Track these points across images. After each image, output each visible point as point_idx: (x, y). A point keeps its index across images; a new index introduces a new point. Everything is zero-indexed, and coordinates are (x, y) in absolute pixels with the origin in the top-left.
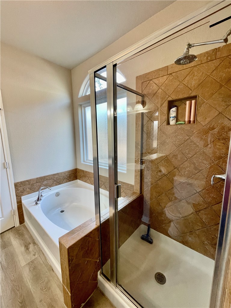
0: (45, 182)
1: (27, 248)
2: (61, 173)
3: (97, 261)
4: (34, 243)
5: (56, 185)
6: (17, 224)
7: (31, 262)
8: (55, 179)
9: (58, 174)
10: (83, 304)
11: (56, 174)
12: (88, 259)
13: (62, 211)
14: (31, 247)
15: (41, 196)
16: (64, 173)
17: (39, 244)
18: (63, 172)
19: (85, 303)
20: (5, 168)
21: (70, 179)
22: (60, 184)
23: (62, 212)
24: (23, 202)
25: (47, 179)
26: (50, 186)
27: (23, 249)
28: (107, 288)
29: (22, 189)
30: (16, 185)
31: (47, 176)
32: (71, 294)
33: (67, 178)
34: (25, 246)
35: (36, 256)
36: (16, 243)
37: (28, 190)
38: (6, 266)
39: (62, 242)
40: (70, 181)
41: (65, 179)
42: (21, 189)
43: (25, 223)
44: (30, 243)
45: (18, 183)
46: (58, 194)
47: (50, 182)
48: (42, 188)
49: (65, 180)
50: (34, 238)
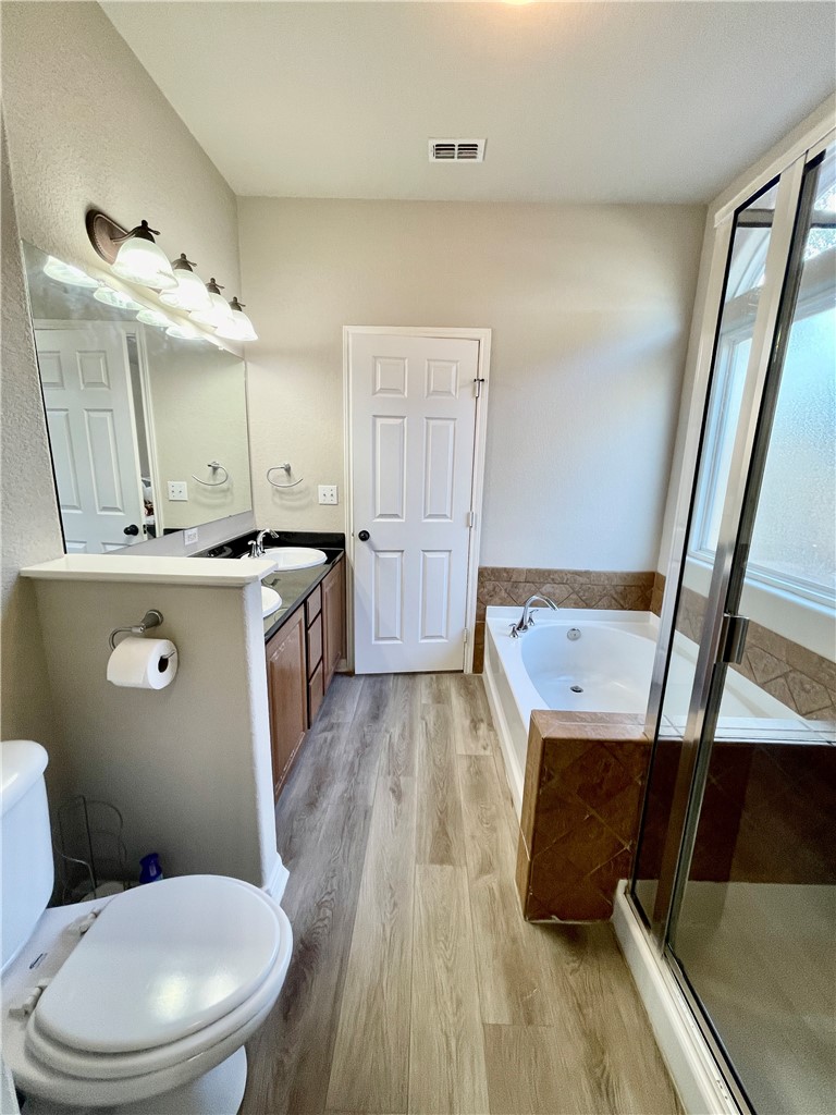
0: (547, 588)
1: (475, 724)
2: (599, 574)
3: (623, 847)
4: (491, 726)
5: (577, 606)
6: (469, 670)
7: (476, 756)
8: (577, 586)
9: (587, 573)
10: (555, 920)
11: (581, 572)
12: (593, 812)
13: (577, 687)
14: (483, 727)
15: (531, 620)
16: (609, 576)
17: (498, 731)
18: (605, 574)
19: (562, 922)
20: (468, 525)
21: (622, 602)
22: (588, 606)
23: (576, 690)
24: (488, 619)
25: (553, 580)
26: (561, 604)
27: (467, 723)
28: (633, 940)
29: (491, 588)
30: (482, 573)
31: (556, 572)
32: (532, 857)
33: (615, 596)
34: (473, 721)
35: (488, 753)
36: (457, 704)
37: (503, 594)
38: (433, 736)
39: (536, 721)
40: (623, 608)
41: (605, 595)
42: (489, 586)
43: (483, 675)
44: (482, 721)
45: (486, 568)
46: (574, 634)
47: (561, 591)
48: (535, 597)
49: (605, 601)
50: (493, 714)
